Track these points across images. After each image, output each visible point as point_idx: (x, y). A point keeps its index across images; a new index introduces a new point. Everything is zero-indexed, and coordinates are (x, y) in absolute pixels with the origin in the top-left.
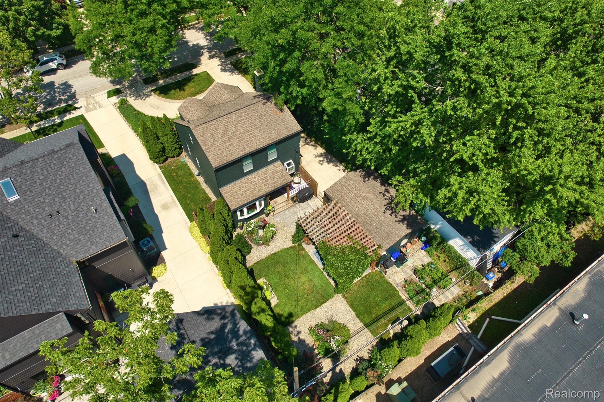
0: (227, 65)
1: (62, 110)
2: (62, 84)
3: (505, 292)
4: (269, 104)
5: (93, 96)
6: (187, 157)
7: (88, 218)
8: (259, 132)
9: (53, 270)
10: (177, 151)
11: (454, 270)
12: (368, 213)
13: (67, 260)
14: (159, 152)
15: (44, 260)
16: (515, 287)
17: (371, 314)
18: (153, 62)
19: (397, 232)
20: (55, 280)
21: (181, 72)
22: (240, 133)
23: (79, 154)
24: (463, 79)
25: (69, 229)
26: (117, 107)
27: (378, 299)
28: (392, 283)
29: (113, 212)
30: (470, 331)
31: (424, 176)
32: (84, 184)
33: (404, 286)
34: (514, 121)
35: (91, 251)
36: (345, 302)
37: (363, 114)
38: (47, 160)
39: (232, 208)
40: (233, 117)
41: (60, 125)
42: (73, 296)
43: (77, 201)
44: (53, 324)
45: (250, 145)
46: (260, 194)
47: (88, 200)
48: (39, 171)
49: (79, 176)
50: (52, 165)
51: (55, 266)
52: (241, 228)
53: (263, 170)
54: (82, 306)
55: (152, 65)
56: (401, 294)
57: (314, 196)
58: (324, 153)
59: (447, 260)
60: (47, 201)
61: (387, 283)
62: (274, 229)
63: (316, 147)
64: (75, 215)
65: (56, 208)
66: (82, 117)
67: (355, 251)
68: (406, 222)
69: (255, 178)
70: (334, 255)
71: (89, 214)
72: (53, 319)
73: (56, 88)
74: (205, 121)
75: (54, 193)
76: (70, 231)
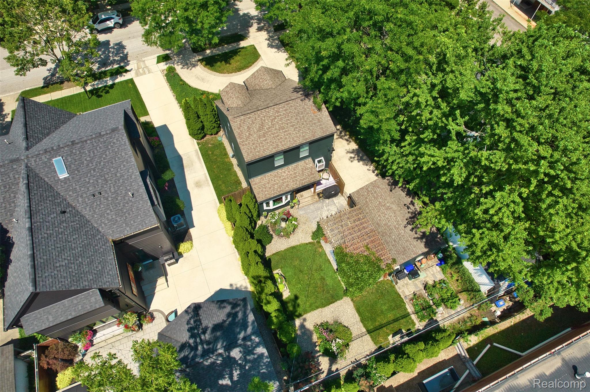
0: (274, 40)
1: (114, 71)
2: (117, 44)
3: (513, 321)
4: (307, 101)
5: (143, 59)
6: (224, 136)
7: (125, 201)
8: (294, 130)
9: (92, 247)
10: (215, 130)
11: (465, 291)
12: (389, 224)
13: (105, 238)
14: (199, 130)
15: (85, 237)
16: (524, 318)
17: (375, 321)
18: (202, 37)
19: (414, 249)
20: (93, 257)
21: (228, 43)
22: (276, 129)
23: (122, 140)
24: (504, 135)
25: (107, 209)
26: (164, 74)
27: (384, 308)
28: (401, 294)
29: (148, 198)
30: (468, 356)
31: (450, 203)
32: (124, 168)
33: (412, 299)
34: (550, 188)
35: (126, 232)
36: (353, 306)
37: (399, 131)
38: (94, 143)
39: (259, 200)
40: (271, 112)
41: (112, 86)
42: (106, 274)
43: (117, 185)
44: (89, 297)
45: (283, 143)
46: (287, 189)
47: (127, 184)
48: (87, 152)
49: (121, 160)
50: (98, 148)
51: (94, 243)
52: (266, 217)
53: (294, 165)
54: (113, 284)
55: (201, 39)
56: (407, 306)
57: (340, 194)
58: (357, 150)
59: (460, 281)
60: (91, 181)
61: (396, 293)
62: (296, 223)
63: (350, 142)
64: (114, 198)
65: (98, 189)
66: (131, 81)
67: (369, 262)
68: (424, 240)
69: (285, 172)
70: (348, 264)
71: (127, 198)
72: (89, 293)
73: (111, 48)
74: (243, 113)
75: (98, 174)
76: (108, 211)
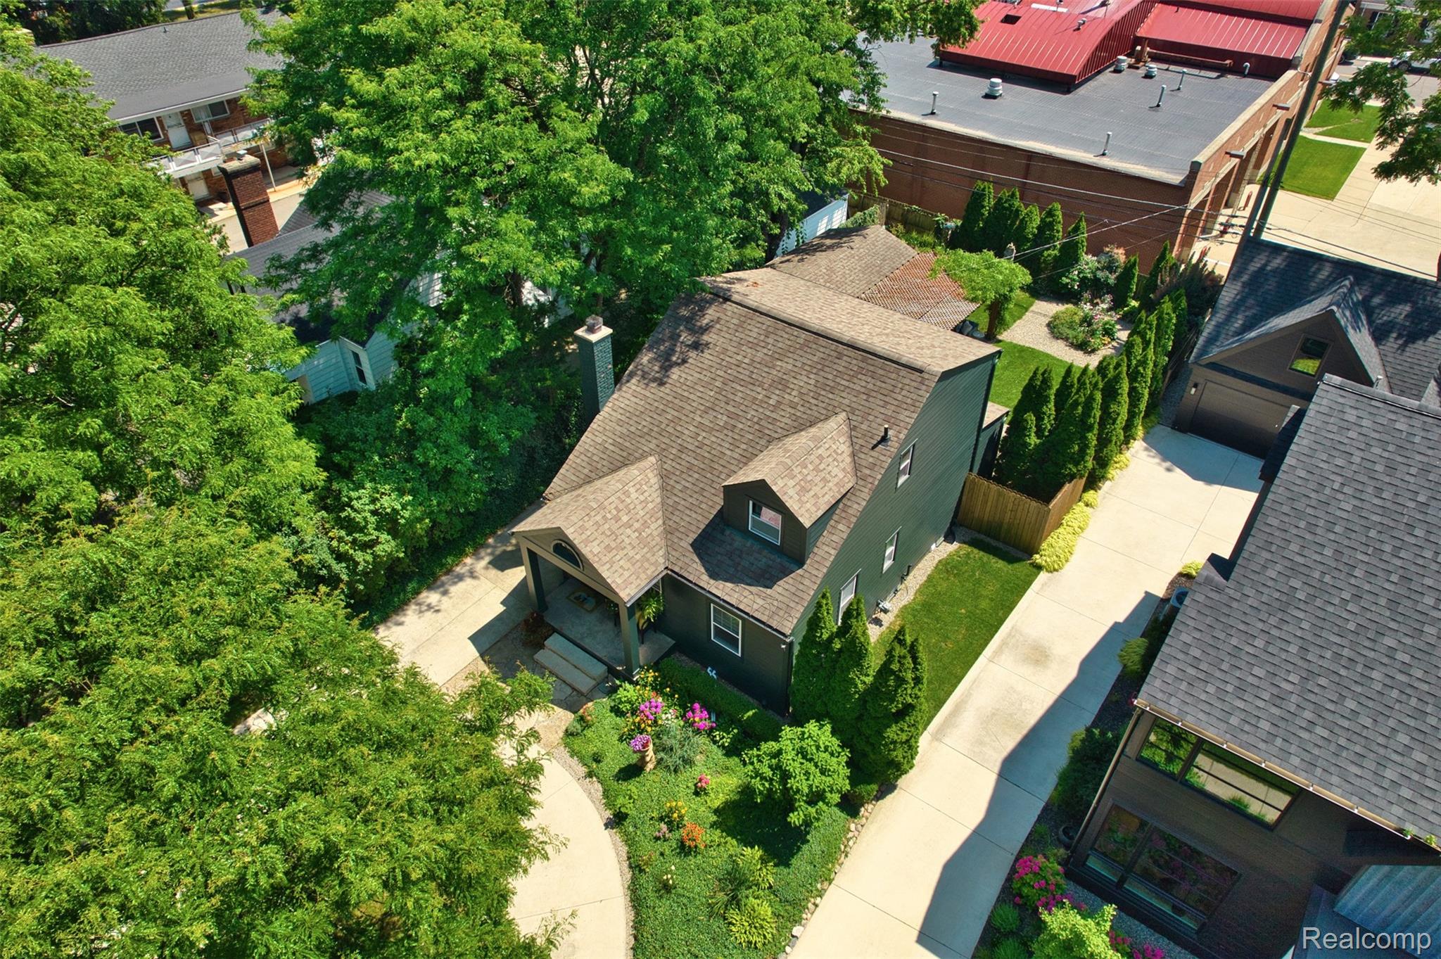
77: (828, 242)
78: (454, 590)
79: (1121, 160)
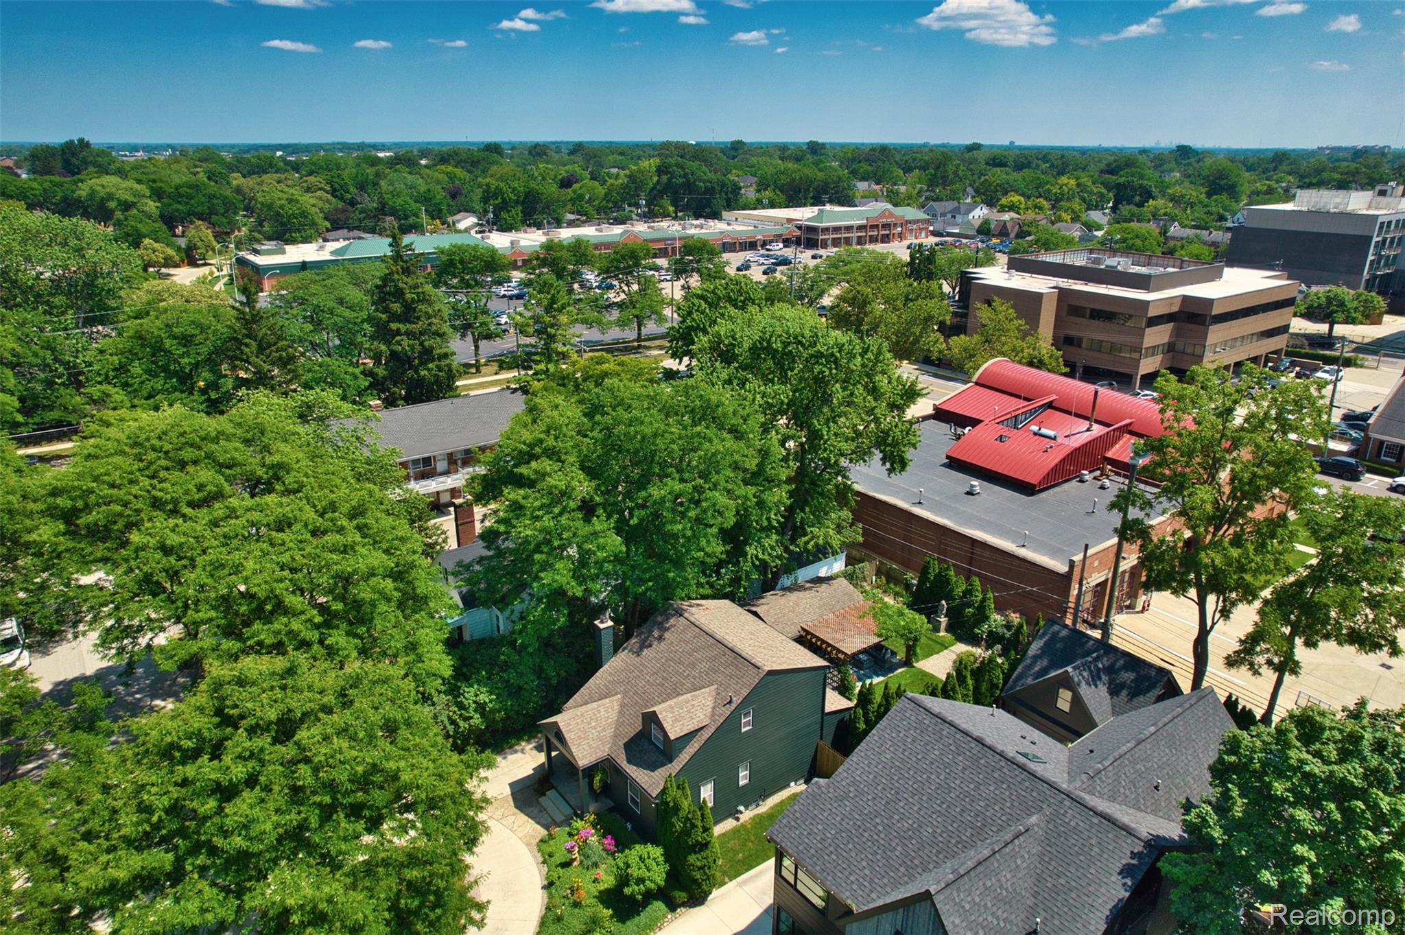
77: (808, 585)
78: (510, 757)
79: (1035, 551)
